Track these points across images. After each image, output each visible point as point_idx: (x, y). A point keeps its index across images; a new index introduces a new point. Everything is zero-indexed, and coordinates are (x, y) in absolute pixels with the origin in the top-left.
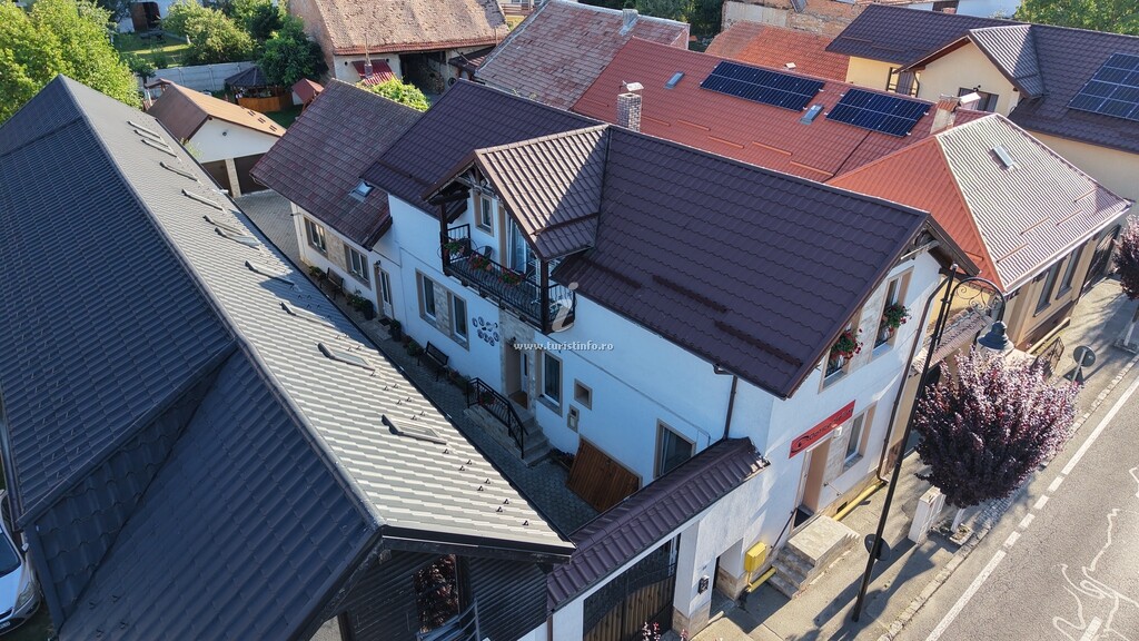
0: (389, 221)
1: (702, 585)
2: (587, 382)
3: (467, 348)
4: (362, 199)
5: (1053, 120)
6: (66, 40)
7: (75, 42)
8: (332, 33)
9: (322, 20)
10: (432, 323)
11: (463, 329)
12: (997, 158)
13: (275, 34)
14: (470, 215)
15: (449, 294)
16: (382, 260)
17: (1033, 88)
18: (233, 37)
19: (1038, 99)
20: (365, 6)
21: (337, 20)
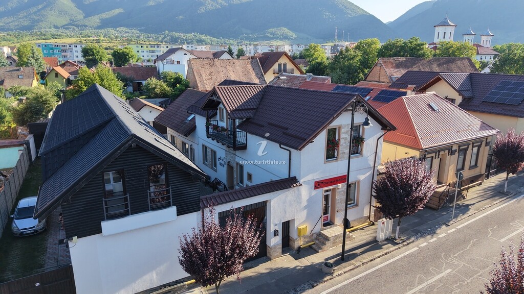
0: (195, 127)
1: (276, 233)
2: (250, 172)
3: (216, 171)
4: (188, 122)
5: (476, 106)
6: (102, 80)
7: (105, 81)
8: (199, 85)
9: (196, 81)
10: (206, 165)
11: (215, 165)
12: (430, 106)
13: (178, 85)
14: (218, 117)
15: (212, 150)
16: (193, 144)
17: (468, 94)
18: (165, 89)
19: (471, 98)
20: (213, 77)
21: (202, 81)
